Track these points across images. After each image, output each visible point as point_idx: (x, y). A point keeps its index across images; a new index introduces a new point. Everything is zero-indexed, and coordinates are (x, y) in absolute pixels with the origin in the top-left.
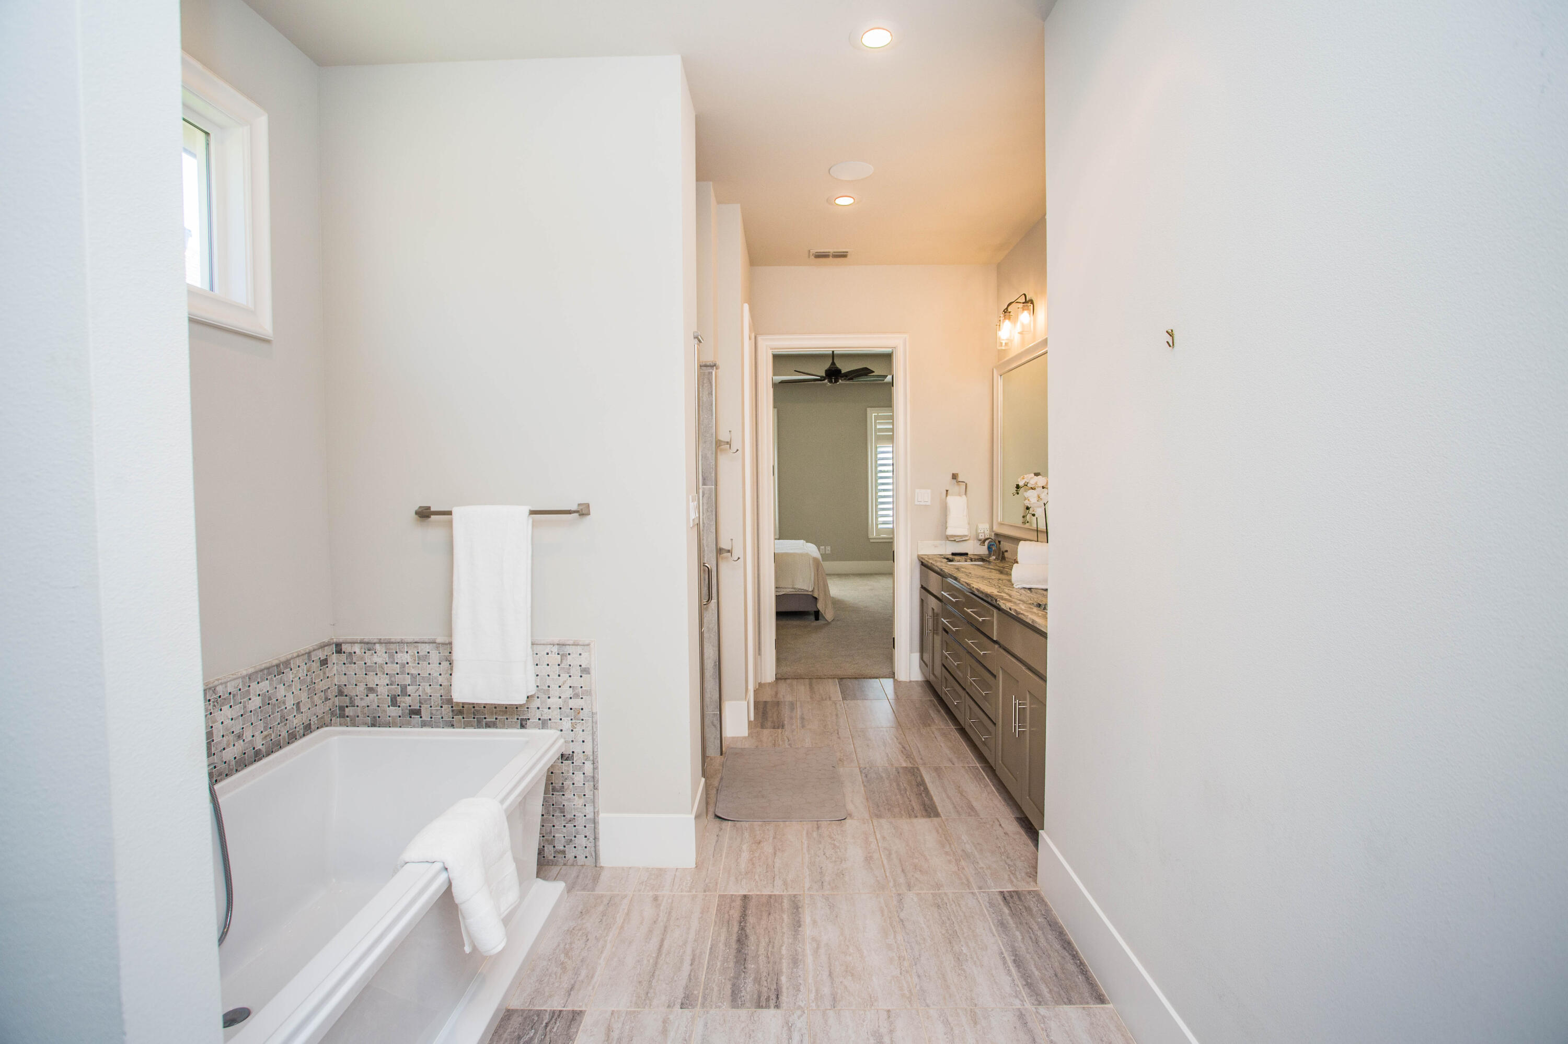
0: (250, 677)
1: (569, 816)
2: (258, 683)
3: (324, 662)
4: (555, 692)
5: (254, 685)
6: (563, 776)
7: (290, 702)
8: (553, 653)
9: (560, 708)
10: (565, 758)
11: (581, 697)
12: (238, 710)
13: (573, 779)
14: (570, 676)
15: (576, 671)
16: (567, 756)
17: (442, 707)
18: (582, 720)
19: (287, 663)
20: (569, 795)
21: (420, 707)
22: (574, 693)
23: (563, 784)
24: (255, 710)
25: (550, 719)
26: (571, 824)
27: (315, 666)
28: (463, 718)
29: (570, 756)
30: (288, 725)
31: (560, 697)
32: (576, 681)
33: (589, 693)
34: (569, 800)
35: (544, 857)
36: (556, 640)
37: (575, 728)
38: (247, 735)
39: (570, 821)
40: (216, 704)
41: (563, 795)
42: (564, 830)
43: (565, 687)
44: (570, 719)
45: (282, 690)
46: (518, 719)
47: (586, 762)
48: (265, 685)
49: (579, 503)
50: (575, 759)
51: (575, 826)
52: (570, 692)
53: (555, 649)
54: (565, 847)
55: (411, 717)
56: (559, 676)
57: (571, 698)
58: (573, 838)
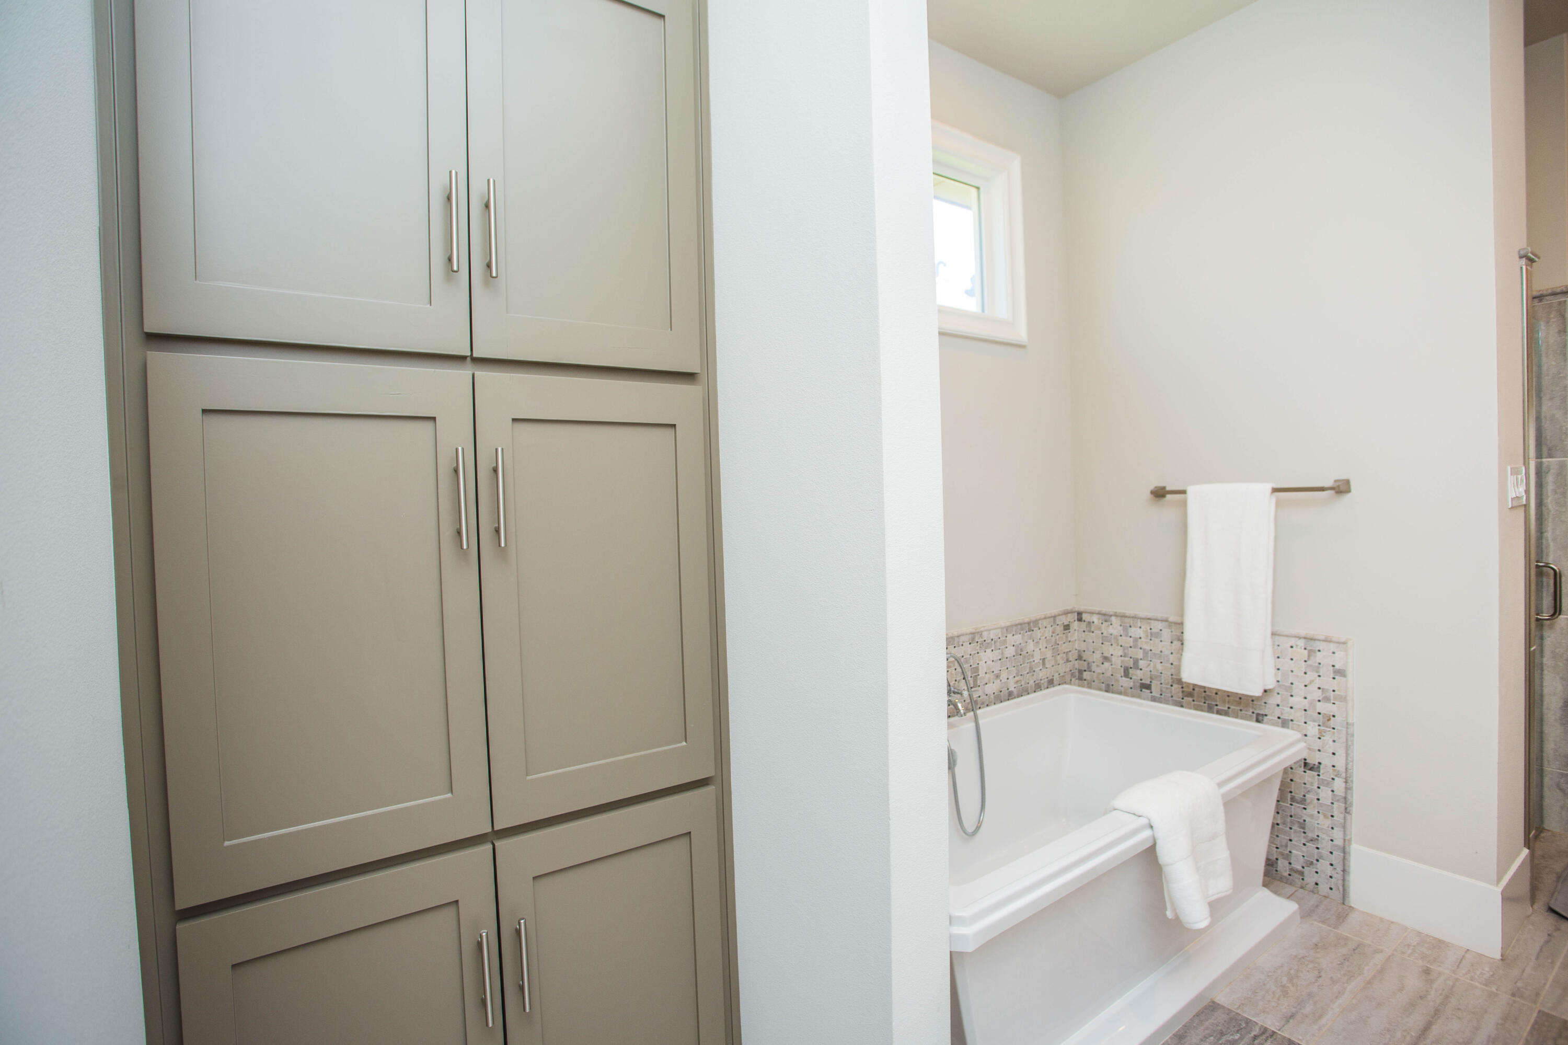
0: (1007, 629)
1: (1310, 835)
2: (1013, 635)
3: (1067, 627)
4: (1299, 689)
5: (1010, 636)
6: (1305, 787)
7: (1037, 658)
8: (1299, 647)
9: (1305, 710)
10: (1309, 767)
11: (1332, 702)
12: (996, 655)
13: (1317, 794)
14: (1319, 676)
15: (1327, 672)
16: (1311, 766)
17: (1172, 686)
18: (1334, 729)
19: (1036, 622)
20: (1311, 810)
21: (1151, 682)
22: (1324, 695)
23: (1304, 796)
24: (1010, 657)
25: (1292, 720)
26: (1313, 844)
27: (1059, 629)
28: (1193, 701)
29: (1316, 767)
30: (1035, 676)
31: (1305, 698)
32: (1327, 682)
33: (1343, 699)
34: (1312, 816)
35: (1277, 871)
36: (1303, 633)
37: (1324, 736)
38: (1004, 676)
39: (1312, 840)
40: (981, 646)
41: (1305, 809)
42: (1304, 848)
43: (1313, 687)
44: (1317, 724)
45: (1031, 646)
46: (1253, 713)
47: (1336, 778)
48: (1018, 638)
49: (1337, 478)
50: (1322, 771)
51: (1318, 848)
52: (1318, 694)
53: (1301, 643)
54: (1303, 867)
55: (1141, 691)
56: (1305, 673)
57: (1319, 701)
58: (1315, 862)
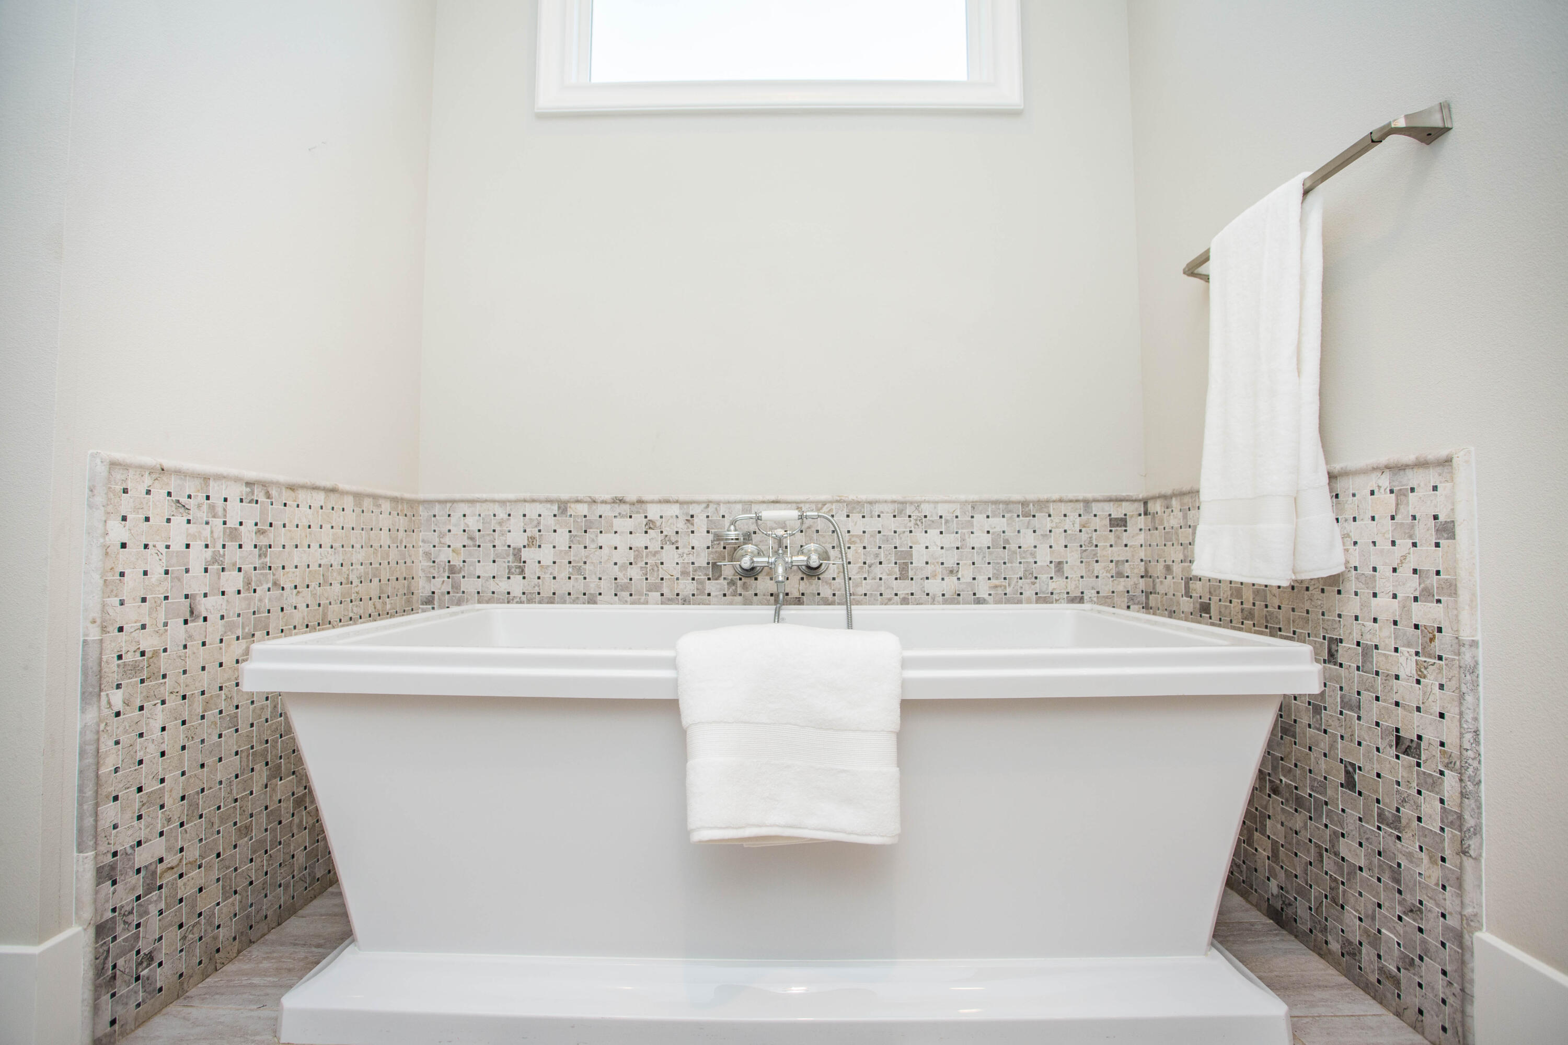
0: (974, 505)
1: (1411, 899)
2: (988, 517)
3: (1120, 523)
4: (1386, 581)
5: (980, 518)
6: (1398, 791)
7: (1044, 557)
8: (1382, 490)
9: (1395, 623)
10: (1404, 747)
11: (1436, 597)
12: (950, 540)
13: (1418, 807)
14: (1414, 545)
15: (1425, 532)
16: (1408, 743)
18: (1440, 658)
19: (1043, 504)
20: (1410, 844)
21: (1210, 599)
22: (1422, 586)
23: (1398, 810)
24: (980, 548)
25: (1376, 647)
26: (1414, 920)
27: (1101, 523)
29: (1414, 745)
30: (1037, 585)
31: (1395, 596)
32: (1427, 557)
33: (1452, 588)
34: (1410, 856)
35: (1360, 968)
36: (1383, 460)
37: (1425, 677)
38: (966, 573)
39: (1411, 911)
40: (919, 523)
41: (1399, 838)
42: (1399, 927)
43: (1405, 571)
44: (1413, 651)
45: (1028, 539)
46: (1324, 638)
47: (1446, 772)
48: (998, 524)
50: (1423, 757)
51: (1421, 930)
52: (1412, 586)
53: (1385, 481)
54: (1399, 970)
55: (1201, 616)
56: (1393, 543)
57: (1416, 599)
58: (1417, 960)
